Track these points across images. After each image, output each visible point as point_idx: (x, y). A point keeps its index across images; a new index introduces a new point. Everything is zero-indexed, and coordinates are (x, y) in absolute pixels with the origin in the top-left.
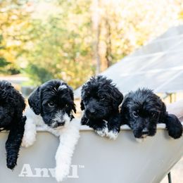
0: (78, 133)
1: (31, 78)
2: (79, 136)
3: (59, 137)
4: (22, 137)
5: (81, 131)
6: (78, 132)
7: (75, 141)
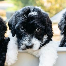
0: (56, 54)
1: (15, 4)
2: (57, 57)
3: (39, 57)
4: (5, 55)
5: (58, 52)
6: (56, 52)
7: (53, 61)
